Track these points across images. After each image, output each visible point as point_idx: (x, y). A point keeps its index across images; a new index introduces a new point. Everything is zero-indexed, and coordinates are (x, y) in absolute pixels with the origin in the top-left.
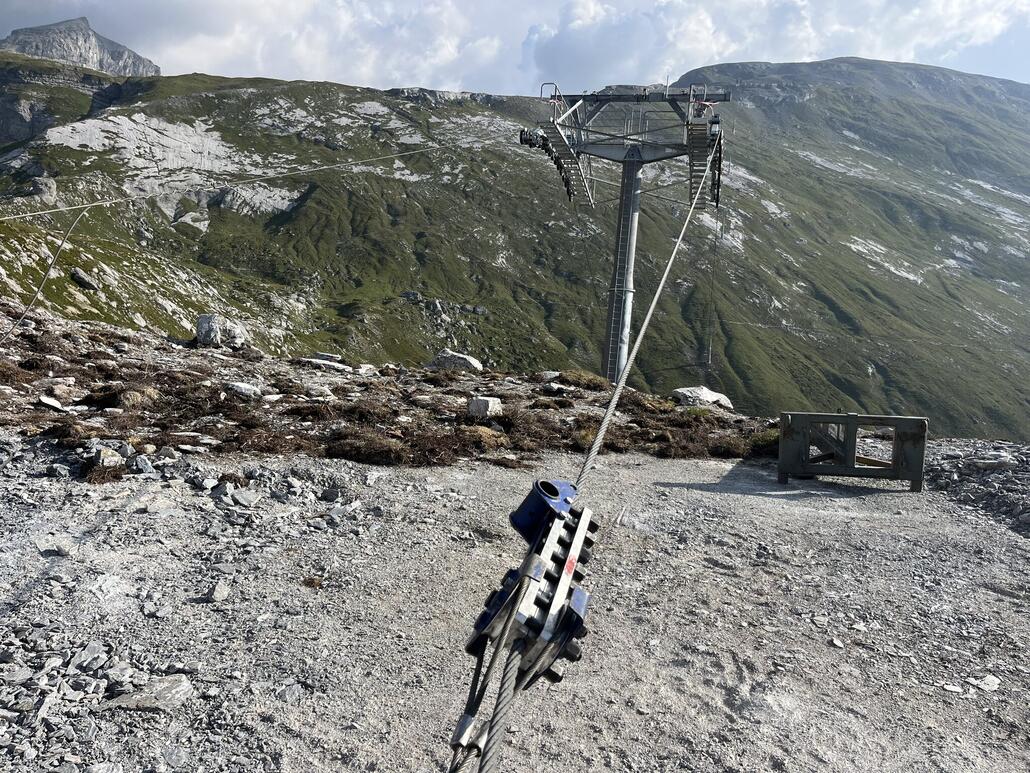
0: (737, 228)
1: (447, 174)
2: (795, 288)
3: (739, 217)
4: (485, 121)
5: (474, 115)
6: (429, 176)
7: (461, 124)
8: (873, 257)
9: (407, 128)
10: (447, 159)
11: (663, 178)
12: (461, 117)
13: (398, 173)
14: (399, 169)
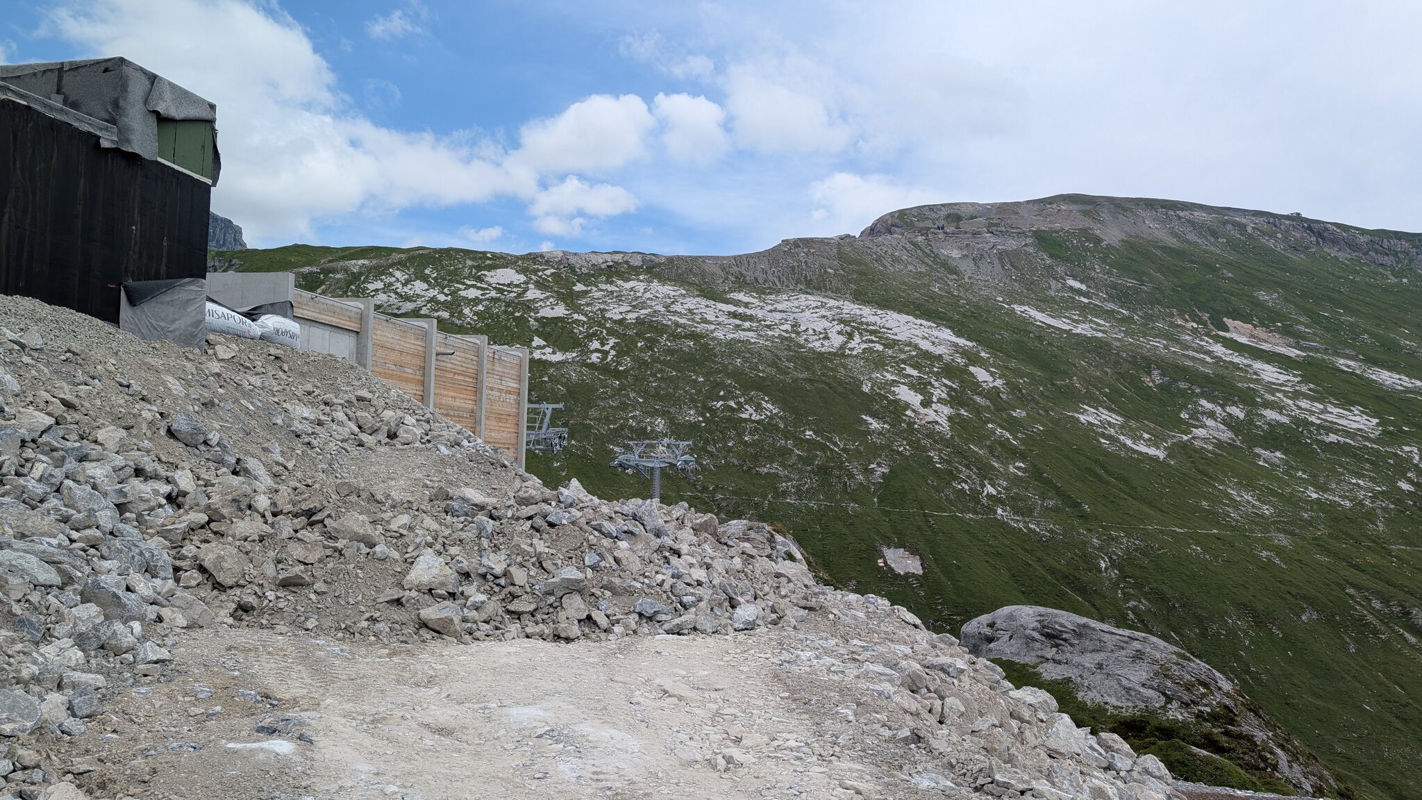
0: (940, 401)
1: (597, 351)
2: (1011, 469)
3: (943, 388)
4: (640, 287)
5: (628, 280)
6: (574, 355)
7: (612, 292)
8: (1105, 428)
9: (547, 298)
10: (594, 334)
11: (852, 344)
12: (611, 283)
13: (538, 351)
14: (539, 347)
